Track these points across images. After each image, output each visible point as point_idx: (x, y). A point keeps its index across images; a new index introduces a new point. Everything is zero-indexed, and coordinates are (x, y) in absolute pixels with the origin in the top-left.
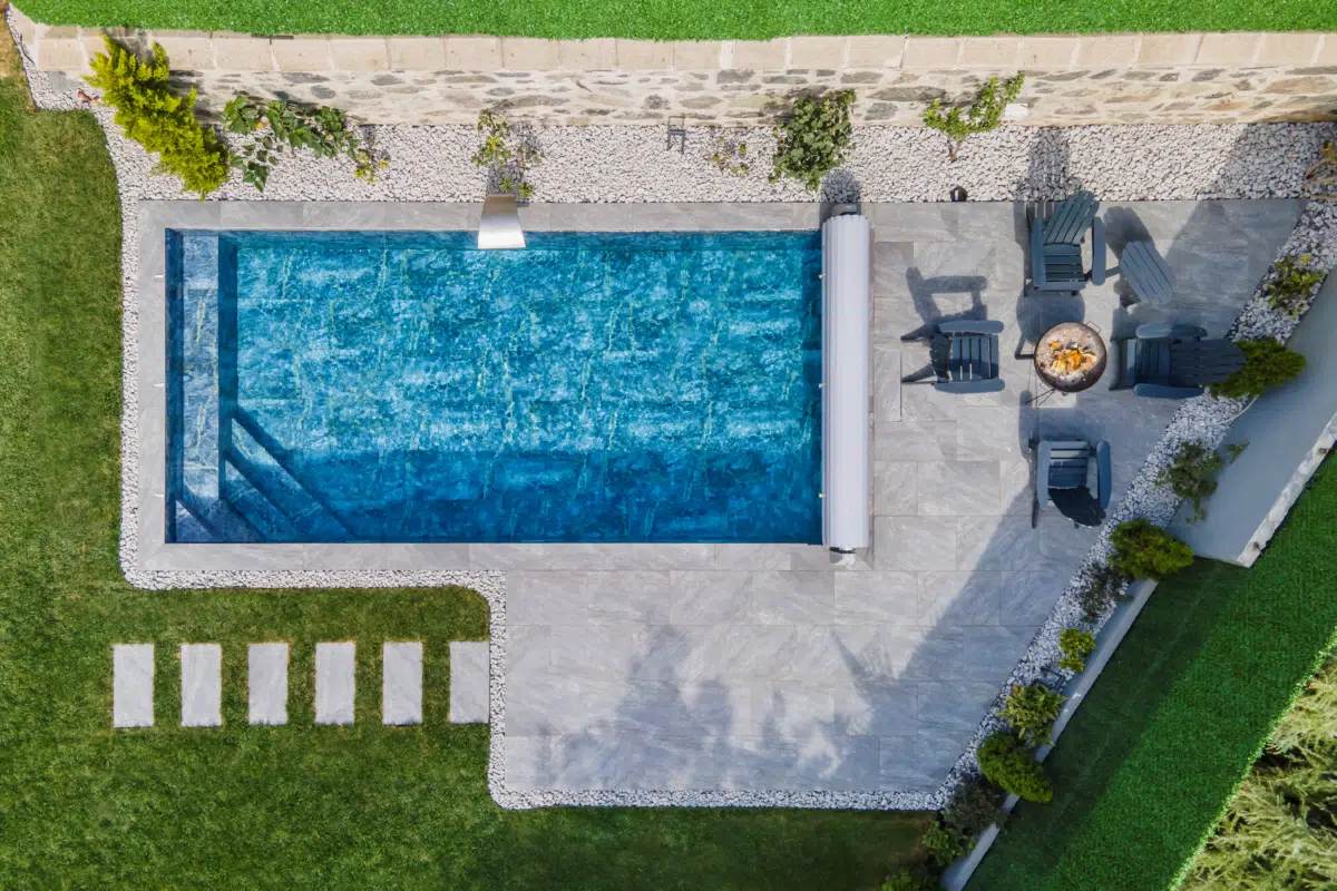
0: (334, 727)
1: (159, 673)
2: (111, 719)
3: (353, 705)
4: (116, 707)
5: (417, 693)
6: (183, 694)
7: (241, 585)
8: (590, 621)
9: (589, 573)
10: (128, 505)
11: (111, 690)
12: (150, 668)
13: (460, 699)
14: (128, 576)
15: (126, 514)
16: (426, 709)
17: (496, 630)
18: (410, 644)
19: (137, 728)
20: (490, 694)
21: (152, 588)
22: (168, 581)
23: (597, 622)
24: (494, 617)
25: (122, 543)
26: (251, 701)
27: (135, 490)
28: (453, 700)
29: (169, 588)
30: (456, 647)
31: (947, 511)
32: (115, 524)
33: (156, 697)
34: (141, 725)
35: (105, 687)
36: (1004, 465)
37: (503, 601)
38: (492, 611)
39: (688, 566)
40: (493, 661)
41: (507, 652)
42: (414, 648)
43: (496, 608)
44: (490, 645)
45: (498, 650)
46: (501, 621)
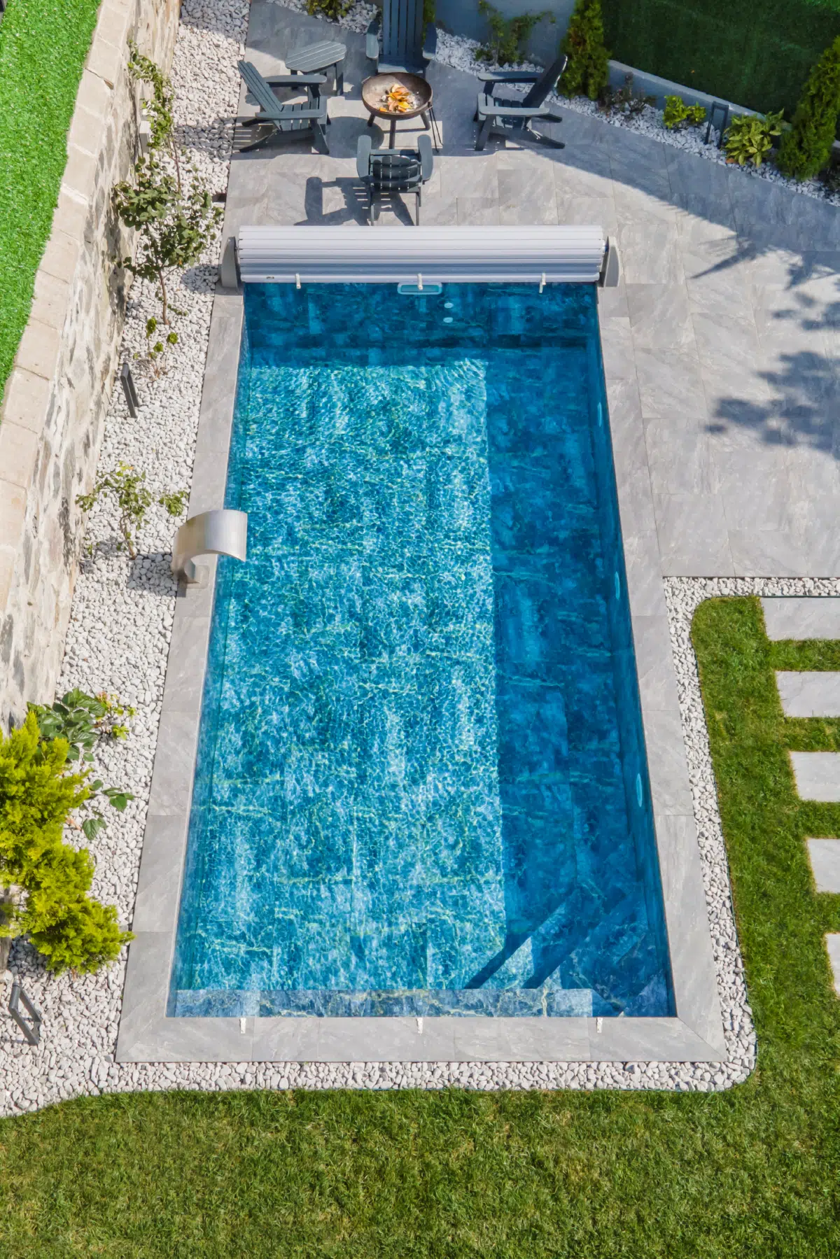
9: (656, 491)
10: (618, 1078)
17: (744, 588)
18: (779, 686)
20: (829, 596)
21: (753, 1038)
22: (737, 1012)
24: (726, 592)
25: (684, 1087)
27: (594, 1065)
29: (749, 1010)
32: (656, 1100)
37: (704, 582)
38: (719, 593)
39: (635, 402)
40: (785, 593)
41: (771, 575)
42: (785, 681)
43: (714, 589)
44: (764, 596)
45: (770, 586)
46: (730, 583)
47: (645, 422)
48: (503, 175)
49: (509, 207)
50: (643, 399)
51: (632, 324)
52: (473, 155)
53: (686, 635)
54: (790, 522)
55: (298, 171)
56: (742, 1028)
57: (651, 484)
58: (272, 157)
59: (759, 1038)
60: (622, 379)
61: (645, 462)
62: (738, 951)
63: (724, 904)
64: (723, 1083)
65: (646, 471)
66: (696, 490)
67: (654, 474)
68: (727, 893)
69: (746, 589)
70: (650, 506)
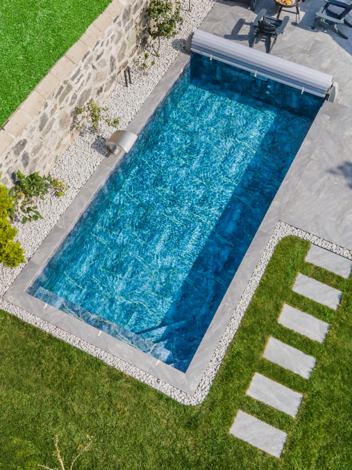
0: (327, 336)
1: (258, 415)
2: (273, 458)
3: (319, 320)
4: (267, 450)
5: (325, 287)
6: (275, 407)
7: (227, 345)
8: (320, 197)
9: (297, 188)
10: (153, 383)
11: (255, 448)
12: (252, 419)
13: (337, 269)
14: (194, 403)
15: (158, 387)
16: (336, 287)
17: (307, 237)
18: (297, 278)
19: (285, 445)
20: (339, 255)
21: (207, 393)
22: (207, 383)
23: (322, 195)
24: (300, 236)
25: (173, 397)
26: (296, 372)
27: (148, 375)
28: (337, 273)
29: (211, 384)
30: (308, 259)
31: (329, 61)
32: (160, 396)
33: (271, 423)
34: (284, 441)
35: (252, 452)
36: (318, 38)
37: (294, 228)
38: (297, 235)
39: (311, 150)
40: (323, 246)
41: (321, 237)
42: (300, 278)
43: (296, 233)
44: (314, 244)
45: (318, 241)
46: (304, 233)
47: (311, 159)
48: (317, 42)
49: (310, 56)
50: (315, 151)
51: (330, 120)
52: (310, 30)
53: (274, 245)
54: (342, 220)
55: (239, 14)
56: (205, 388)
57: (297, 184)
58: (232, 6)
59: (209, 395)
60: (312, 140)
61: (300, 175)
62: (221, 362)
63: (226, 345)
64: (187, 402)
65: (298, 179)
66: (313, 194)
67: (301, 181)
68: (230, 341)
69: (308, 238)
70: (292, 192)
